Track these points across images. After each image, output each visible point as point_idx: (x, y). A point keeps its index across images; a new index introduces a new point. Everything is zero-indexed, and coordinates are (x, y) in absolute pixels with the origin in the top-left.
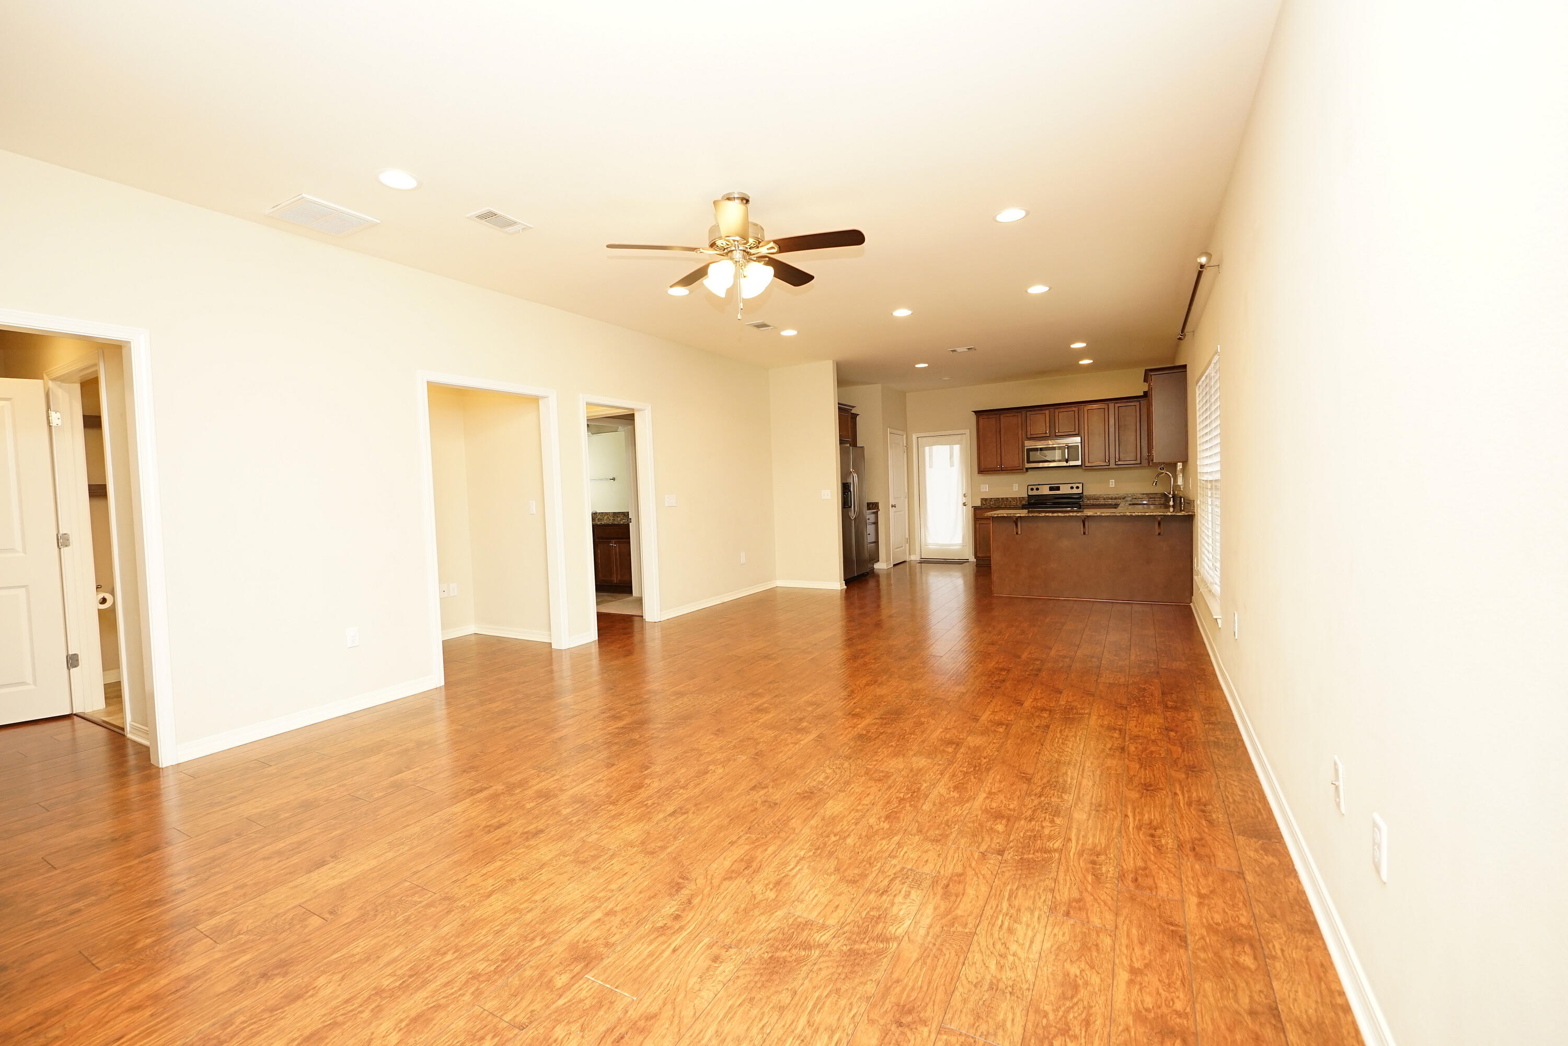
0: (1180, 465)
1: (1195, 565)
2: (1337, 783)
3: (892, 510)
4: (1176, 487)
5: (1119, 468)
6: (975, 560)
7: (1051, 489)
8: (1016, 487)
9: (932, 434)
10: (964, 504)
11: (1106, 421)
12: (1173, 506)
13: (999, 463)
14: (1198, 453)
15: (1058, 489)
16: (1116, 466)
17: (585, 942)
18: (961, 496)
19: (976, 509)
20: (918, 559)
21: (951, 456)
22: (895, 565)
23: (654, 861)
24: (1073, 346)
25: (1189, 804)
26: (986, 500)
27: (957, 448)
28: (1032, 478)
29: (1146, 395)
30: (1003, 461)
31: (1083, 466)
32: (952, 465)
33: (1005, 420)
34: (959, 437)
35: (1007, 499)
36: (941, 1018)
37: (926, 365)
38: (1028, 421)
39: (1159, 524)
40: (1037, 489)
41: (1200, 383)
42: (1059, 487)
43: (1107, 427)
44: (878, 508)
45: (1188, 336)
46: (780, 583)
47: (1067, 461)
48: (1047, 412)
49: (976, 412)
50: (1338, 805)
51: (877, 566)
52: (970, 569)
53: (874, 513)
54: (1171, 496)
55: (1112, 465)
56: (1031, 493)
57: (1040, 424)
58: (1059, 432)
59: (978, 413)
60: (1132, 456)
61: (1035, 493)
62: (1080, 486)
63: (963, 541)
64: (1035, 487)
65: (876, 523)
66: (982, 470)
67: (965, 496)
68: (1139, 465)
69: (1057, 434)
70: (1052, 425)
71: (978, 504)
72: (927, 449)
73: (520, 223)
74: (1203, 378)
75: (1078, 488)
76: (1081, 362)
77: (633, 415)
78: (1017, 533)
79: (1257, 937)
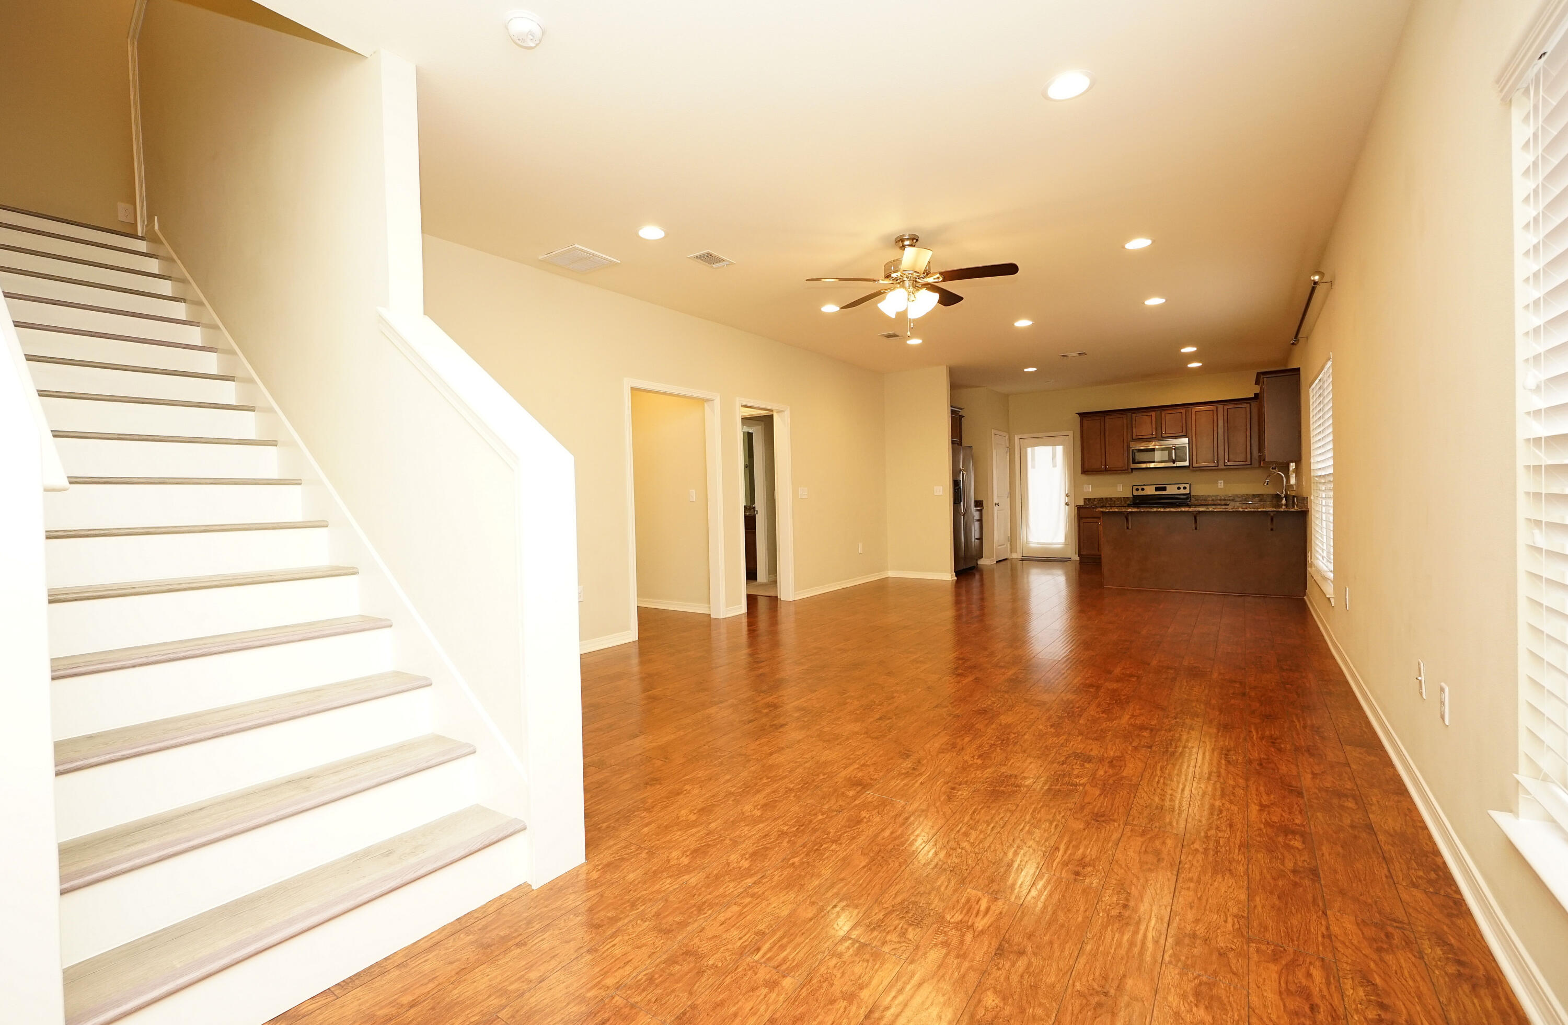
0: (1292, 466)
1: (1309, 559)
2: (1420, 678)
3: (996, 508)
4: (1289, 486)
5: (1228, 469)
6: (1078, 559)
7: (1157, 489)
8: (1120, 488)
9: (1035, 435)
10: (1067, 504)
11: (1215, 423)
12: (1286, 505)
13: (1103, 463)
14: (1312, 451)
15: (1164, 489)
16: (1225, 467)
17: (855, 777)
18: (1063, 495)
19: (1079, 508)
20: (1020, 557)
21: (1054, 457)
22: (998, 562)
23: (880, 742)
24: (1183, 350)
25: (1305, 727)
26: (1089, 499)
27: (1060, 449)
28: (1137, 479)
29: (1256, 396)
30: (1108, 461)
31: (1191, 468)
32: (1055, 466)
33: (1109, 420)
34: (1062, 438)
35: (1111, 498)
36: (1125, 819)
37: (1035, 369)
38: (1134, 422)
39: (1272, 520)
40: (1143, 489)
41: (1314, 386)
42: (1166, 487)
43: (1215, 429)
44: (982, 506)
45: (1302, 341)
46: (891, 574)
47: (1174, 462)
48: (1153, 414)
49: (1079, 414)
50: (1421, 694)
51: (981, 562)
52: (1073, 568)
53: (978, 510)
54: (1283, 495)
55: (1221, 466)
56: (1135, 493)
57: (1145, 426)
58: (1165, 433)
59: (1082, 415)
60: (1242, 457)
61: (1140, 493)
62: (1188, 486)
63: (1066, 539)
64: (1140, 488)
65: (980, 520)
66: (1086, 471)
67: (1067, 495)
68: (1249, 466)
69: (1164, 435)
70: (1159, 427)
71: (1082, 503)
72: (1029, 450)
73: (727, 261)
74: (1317, 381)
75: (1185, 488)
76: (1189, 366)
77: (772, 416)
78: (1128, 528)
79: (1359, 794)
